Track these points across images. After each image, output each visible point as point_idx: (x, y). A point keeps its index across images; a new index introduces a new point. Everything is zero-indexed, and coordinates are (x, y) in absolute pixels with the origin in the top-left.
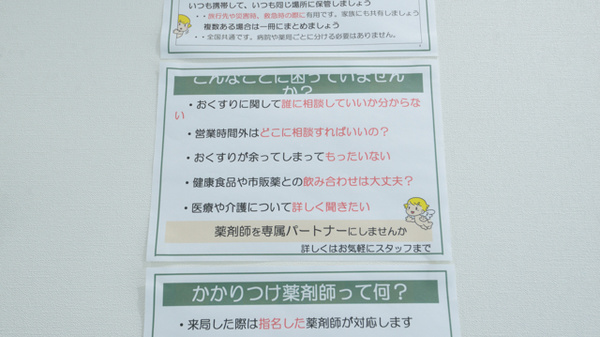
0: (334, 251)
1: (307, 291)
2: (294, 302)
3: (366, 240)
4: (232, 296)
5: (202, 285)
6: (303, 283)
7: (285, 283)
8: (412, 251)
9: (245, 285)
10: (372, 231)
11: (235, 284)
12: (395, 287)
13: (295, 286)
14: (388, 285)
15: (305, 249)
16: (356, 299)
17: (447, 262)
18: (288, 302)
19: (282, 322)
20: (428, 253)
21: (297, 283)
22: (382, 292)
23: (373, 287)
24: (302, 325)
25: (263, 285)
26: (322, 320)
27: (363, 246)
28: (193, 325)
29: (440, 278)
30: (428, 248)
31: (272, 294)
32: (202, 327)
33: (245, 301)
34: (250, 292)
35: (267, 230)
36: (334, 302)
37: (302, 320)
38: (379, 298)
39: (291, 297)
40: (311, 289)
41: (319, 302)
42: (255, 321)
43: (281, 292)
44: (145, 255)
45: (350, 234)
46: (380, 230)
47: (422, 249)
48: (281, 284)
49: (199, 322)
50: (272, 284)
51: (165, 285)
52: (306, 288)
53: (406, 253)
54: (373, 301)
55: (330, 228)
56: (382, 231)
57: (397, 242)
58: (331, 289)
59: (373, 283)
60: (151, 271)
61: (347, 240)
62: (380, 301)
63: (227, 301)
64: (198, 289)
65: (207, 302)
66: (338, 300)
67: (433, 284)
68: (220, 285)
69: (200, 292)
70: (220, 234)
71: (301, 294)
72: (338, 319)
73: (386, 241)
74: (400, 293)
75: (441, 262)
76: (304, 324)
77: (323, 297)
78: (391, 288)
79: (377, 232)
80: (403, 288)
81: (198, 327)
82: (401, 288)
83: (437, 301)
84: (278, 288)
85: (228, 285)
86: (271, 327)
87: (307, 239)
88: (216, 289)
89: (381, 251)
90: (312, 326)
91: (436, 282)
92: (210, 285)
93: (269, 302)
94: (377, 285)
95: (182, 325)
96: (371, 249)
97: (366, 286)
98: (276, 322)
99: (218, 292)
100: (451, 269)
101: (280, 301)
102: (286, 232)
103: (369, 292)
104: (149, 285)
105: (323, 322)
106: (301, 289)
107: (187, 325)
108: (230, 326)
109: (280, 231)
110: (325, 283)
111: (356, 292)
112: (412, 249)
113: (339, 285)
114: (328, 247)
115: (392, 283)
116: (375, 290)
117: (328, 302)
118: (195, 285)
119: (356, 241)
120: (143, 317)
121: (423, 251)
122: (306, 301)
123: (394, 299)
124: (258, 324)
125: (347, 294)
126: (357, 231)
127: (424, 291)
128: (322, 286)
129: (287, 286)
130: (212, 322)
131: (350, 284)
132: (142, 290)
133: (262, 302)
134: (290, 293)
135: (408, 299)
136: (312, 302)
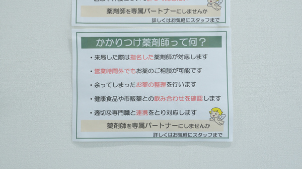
0: (169, 21)
1: (154, 41)
2: (148, 47)
3: (186, 16)
4: (116, 44)
5: (101, 38)
6: (153, 38)
7: (144, 38)
8: (209, 22)
9: (123, 38)
10: (189, 11)
11: (118, 38)
12: (200, 40)
13: (148, 39)
14: (196, 39)
15: (154, 21)
16: (180, 46)
17: (228, 27)
18: (145, 47)
19: (142, 57)
20: (218, 22)
21: (150, 38)
22: (193, 42)
23: (189, 40)
24: (152, 58)
25: (132, 38)
26: (162, 55)
27: (184, 19)
28: (97, 58)
29: (223, 35)
30: (218, 20)
31: (137, 43)
32: (101, 59)
33: (123, 47)
34: (125, 42)
35: (134, 10)
36: (168, 47)
37: (152, 56)
38: (192, 45)
39: (146, 45)
40: (157, 41)
41: (161, 47)
42: (128, 56)
43: (142, 42)
44: (71, 23)
45: (177, 13)
46: (193, 11)
47: (215, 21)
48: (141, 38)
49: (100, 57)
50: (137, 38)
51: (82, 38)
52: (154, 40)
53: (207, 23)
54: (188, 47)
55: (167, 10)
56: (195, 11)
57: (202, 17)
58: (167, 41)
59: (189, 37)
60: (75, 30)
61: (176, 16)
62: (192, 46)
63: (114, 46)
64: (99, 40)
65: (104, 47)
66: (170, 46)
67: (220, 38)
68: (110, 38)
69: (100, 42)
70: (110, 13)
71: (152, 43)
72: (170, 55)
73: (196, 16)
74: (202, 43)
75: (224, 27)
76: (153, 58)
77: (163, 45)
78: (198, 40)
79: (192, 12)
80: (204, 40)
81: (100, 58)
82: (203, 40)
83: (221, 47)
84: (140, 40)
85: (114, 38)
86: (136, 59)
87: (155, 15)
88: (108, 40)
89: (193, 22)
90: (157, 58)
91: (221, 37)
92: (105, 38)
93: (135, 47)
94: (190, 39)
95: (91, 58)
96: (188, 20)
97: (185, 39)
98: (139, 57)
99: (109, 42)
100: (229, 30)
101: (141, 47)
102: (144, 11)
103: (186, 42)
104: (74, 38)
105: (163, 57)
106: (152, 41)
107: (94, 58)
108: (116, 58)
109: (141, 11)
110: (164, 37)
111: (180, 42)
112: (210, 20)
113: (171, 38)
114: (166, 19)
115: (198, 38)
116: (190, 41)
117: (165, 47)
118: (97, 38)
119: (181, 16)
120: (72, 53)
121: (216, 21)
122: (154, 47)
123: (199, 46)
124: (130, 57)
125: (175, 43)
126: (181, 11)
127: (215, 42)
128: (163, 39)
129: (144, 39)
130: (106, 56)
131: (177, 38)
132: (70, 41)
133: (132, 47)
134: (146, 43)
135: (206, 45)
136: (157, 47)
